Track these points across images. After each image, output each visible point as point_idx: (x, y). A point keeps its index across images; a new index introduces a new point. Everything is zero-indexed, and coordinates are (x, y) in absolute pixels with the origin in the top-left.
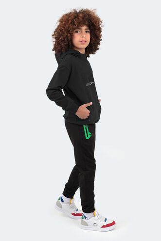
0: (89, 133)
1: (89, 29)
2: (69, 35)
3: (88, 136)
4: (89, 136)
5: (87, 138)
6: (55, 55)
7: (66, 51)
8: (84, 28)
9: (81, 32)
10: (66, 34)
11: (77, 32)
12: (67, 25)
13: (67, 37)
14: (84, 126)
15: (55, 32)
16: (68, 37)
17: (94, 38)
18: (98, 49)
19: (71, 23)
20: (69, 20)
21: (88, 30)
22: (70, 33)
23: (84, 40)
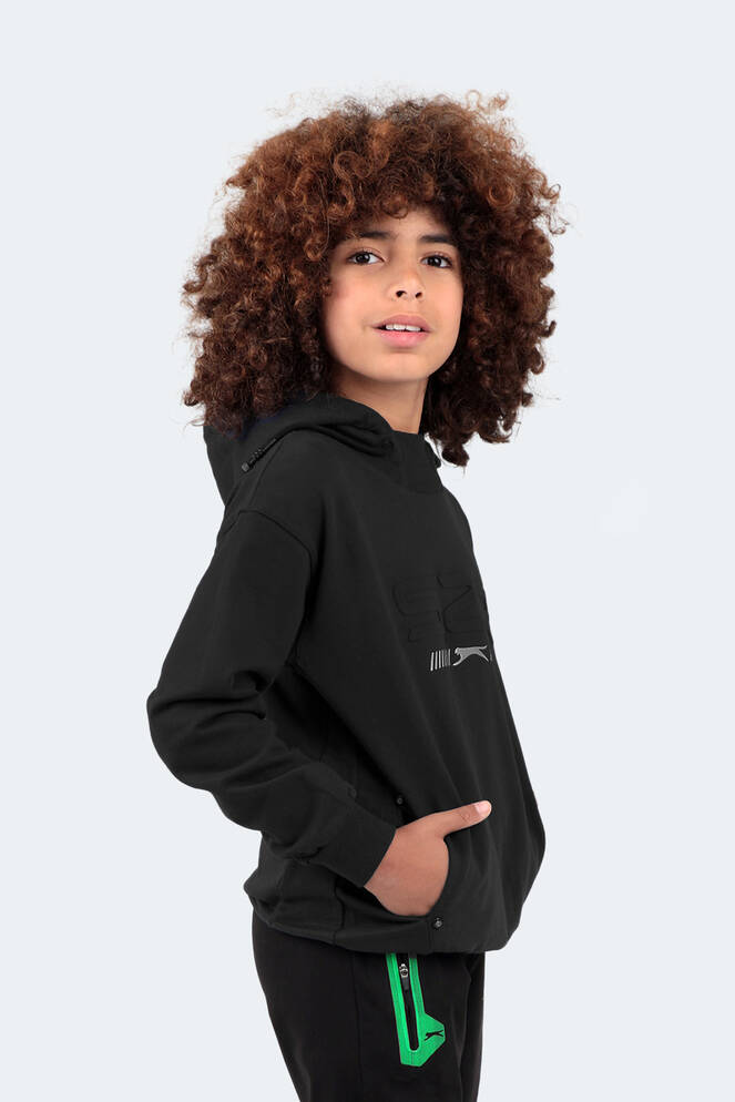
0: (425, 1023)
1: (454, 238)
2: (297, 276)
3: (418, 1043)
4: (428, 1047)
5: (411, 1057)
6: (209, 435)
7: (282, 406)
8: (413, 228)
9: (390, 258)
10: (276, 272)
11: (362, 258)
12: (280, 201)
13: (285, 292)
14: (393, 968)
15: (202, 265)
16: (291, 294)
17: (489, 307)
18: (526, 399)
19: (311, 187)
20: (296, 169)
21: (447, 249)
22: (306, 266)
23: (413, 318)
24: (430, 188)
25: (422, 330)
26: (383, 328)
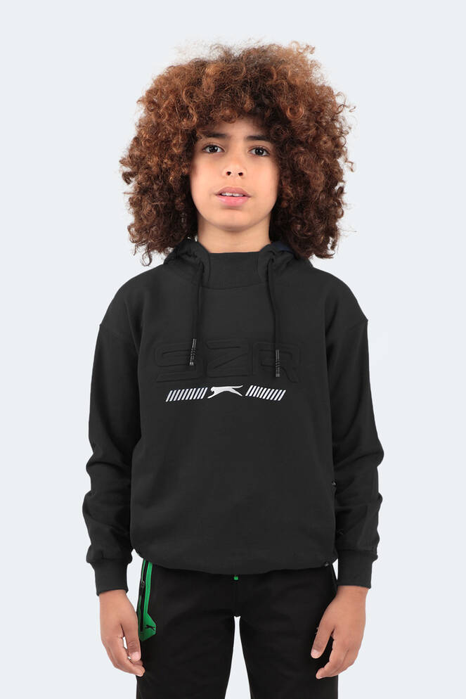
11: (212, 149)
21: (266, 145)
23: (236, 188)
24: (248, 104)
25: (244, 196)
26: (221, 194)
